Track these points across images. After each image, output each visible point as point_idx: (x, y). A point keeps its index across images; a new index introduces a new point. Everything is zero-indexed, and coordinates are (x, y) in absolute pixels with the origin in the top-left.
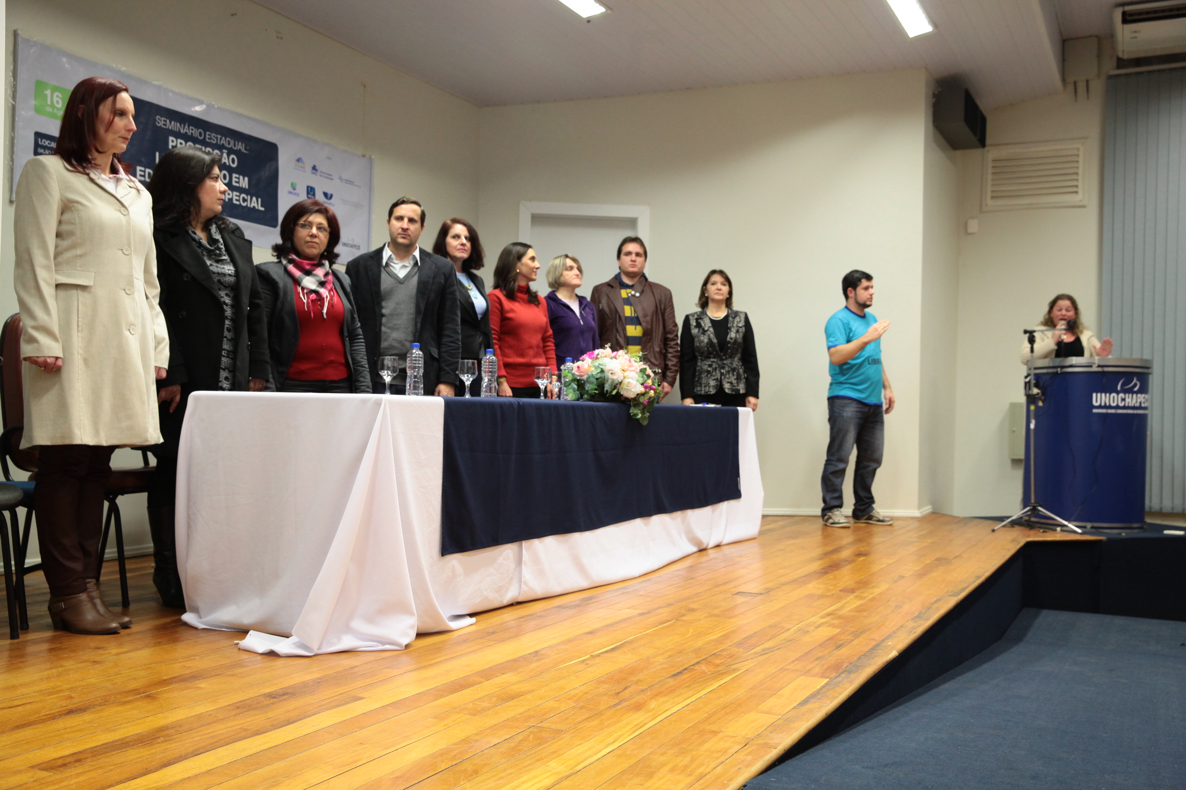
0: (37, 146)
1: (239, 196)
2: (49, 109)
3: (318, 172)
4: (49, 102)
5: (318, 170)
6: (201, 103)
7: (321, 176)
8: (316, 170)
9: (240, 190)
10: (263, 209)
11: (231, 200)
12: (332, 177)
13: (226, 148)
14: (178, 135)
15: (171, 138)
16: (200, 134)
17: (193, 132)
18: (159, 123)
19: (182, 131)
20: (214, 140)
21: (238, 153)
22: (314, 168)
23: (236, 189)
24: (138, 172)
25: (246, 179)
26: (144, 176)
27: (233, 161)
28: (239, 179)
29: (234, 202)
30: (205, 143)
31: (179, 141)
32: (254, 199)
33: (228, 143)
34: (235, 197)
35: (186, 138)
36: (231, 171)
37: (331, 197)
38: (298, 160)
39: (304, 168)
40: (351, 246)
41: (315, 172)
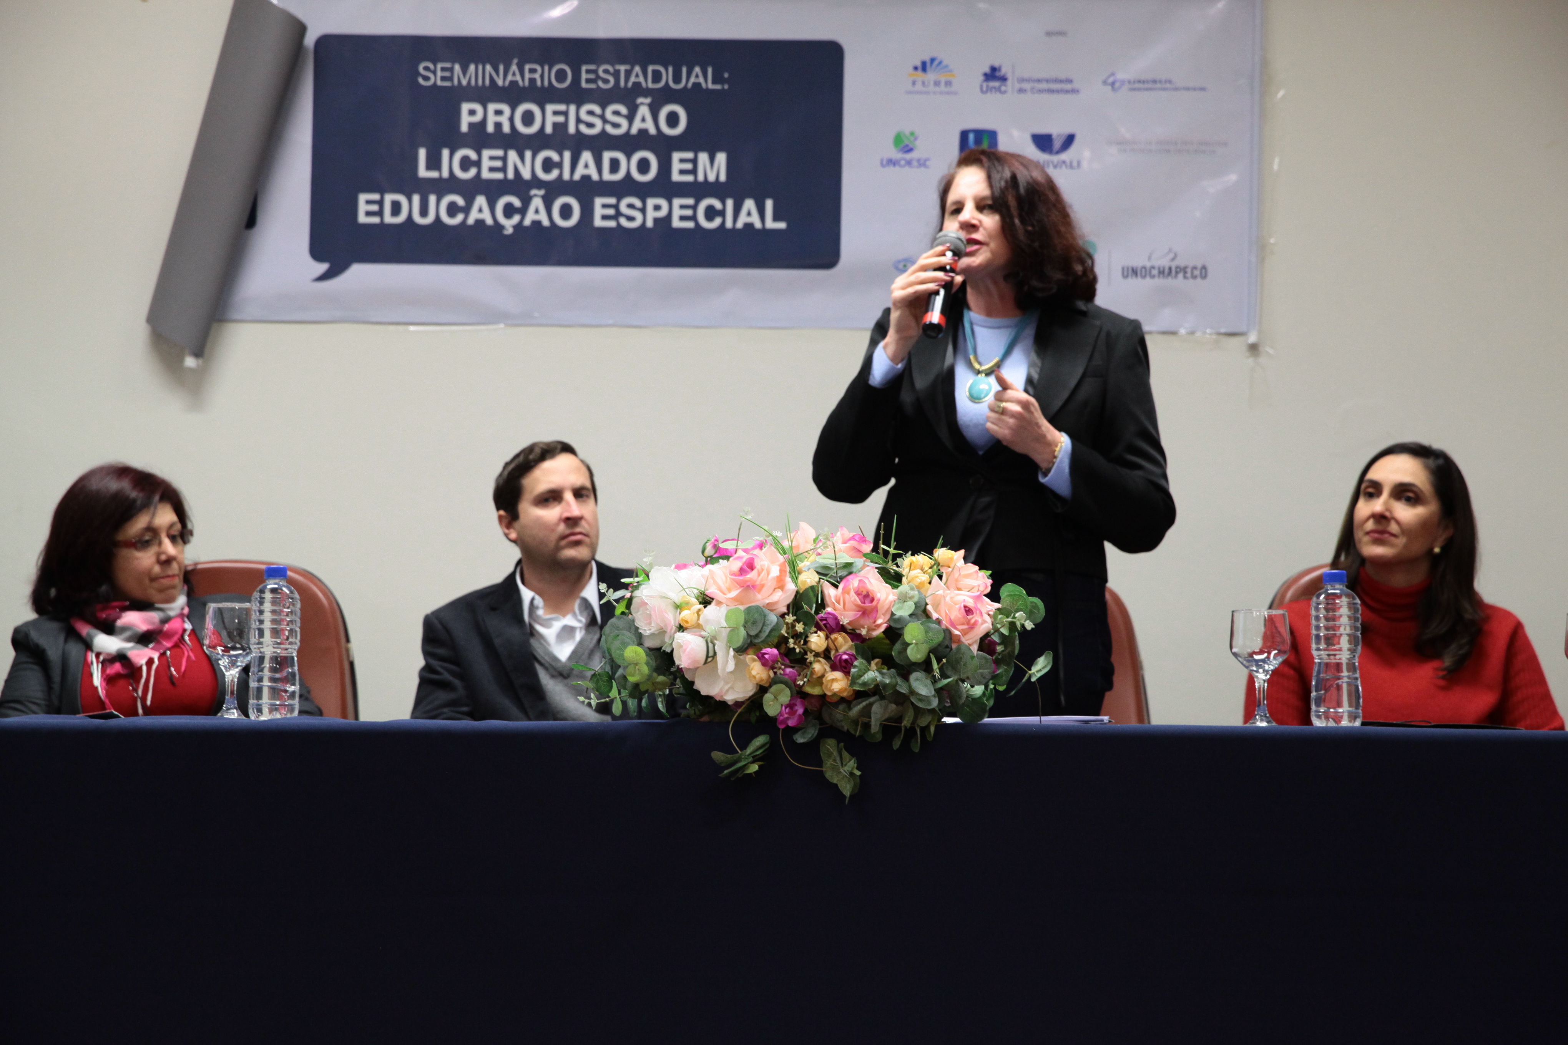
1: (694, 208)
3: (1009, 83)
5: (1009, 76)
7: (1021, 91)
8: (1004, 79)
9: (699, 190)
10: (782, 225)
11: (664, 223)
12: (1075, 85)
13: (646, 93)
14: (486, 94)
15: (465, 107)
16: (561, 76)
17: (537, 76)
18: (426, 78)
19: (500, 82)
20: (606, 81)
21: (691, 97)
22: (993, 75)
23: (682, 190)
24: (362, 207)
25: (721, 158)
26: (380, 213)
27: (673, 120)
28: (694, 161)
29: (676, 223)
30: (577, 95)
31: (492, 107)
32: (749, 204)
33: (657, 77)
34: (679, 212)
35: (512, 95)
36: (664, 147)
37: (1070, 140)
38: (924, 67)
39: (948, 83)
40: (1166, 273)
41: (996, 84)
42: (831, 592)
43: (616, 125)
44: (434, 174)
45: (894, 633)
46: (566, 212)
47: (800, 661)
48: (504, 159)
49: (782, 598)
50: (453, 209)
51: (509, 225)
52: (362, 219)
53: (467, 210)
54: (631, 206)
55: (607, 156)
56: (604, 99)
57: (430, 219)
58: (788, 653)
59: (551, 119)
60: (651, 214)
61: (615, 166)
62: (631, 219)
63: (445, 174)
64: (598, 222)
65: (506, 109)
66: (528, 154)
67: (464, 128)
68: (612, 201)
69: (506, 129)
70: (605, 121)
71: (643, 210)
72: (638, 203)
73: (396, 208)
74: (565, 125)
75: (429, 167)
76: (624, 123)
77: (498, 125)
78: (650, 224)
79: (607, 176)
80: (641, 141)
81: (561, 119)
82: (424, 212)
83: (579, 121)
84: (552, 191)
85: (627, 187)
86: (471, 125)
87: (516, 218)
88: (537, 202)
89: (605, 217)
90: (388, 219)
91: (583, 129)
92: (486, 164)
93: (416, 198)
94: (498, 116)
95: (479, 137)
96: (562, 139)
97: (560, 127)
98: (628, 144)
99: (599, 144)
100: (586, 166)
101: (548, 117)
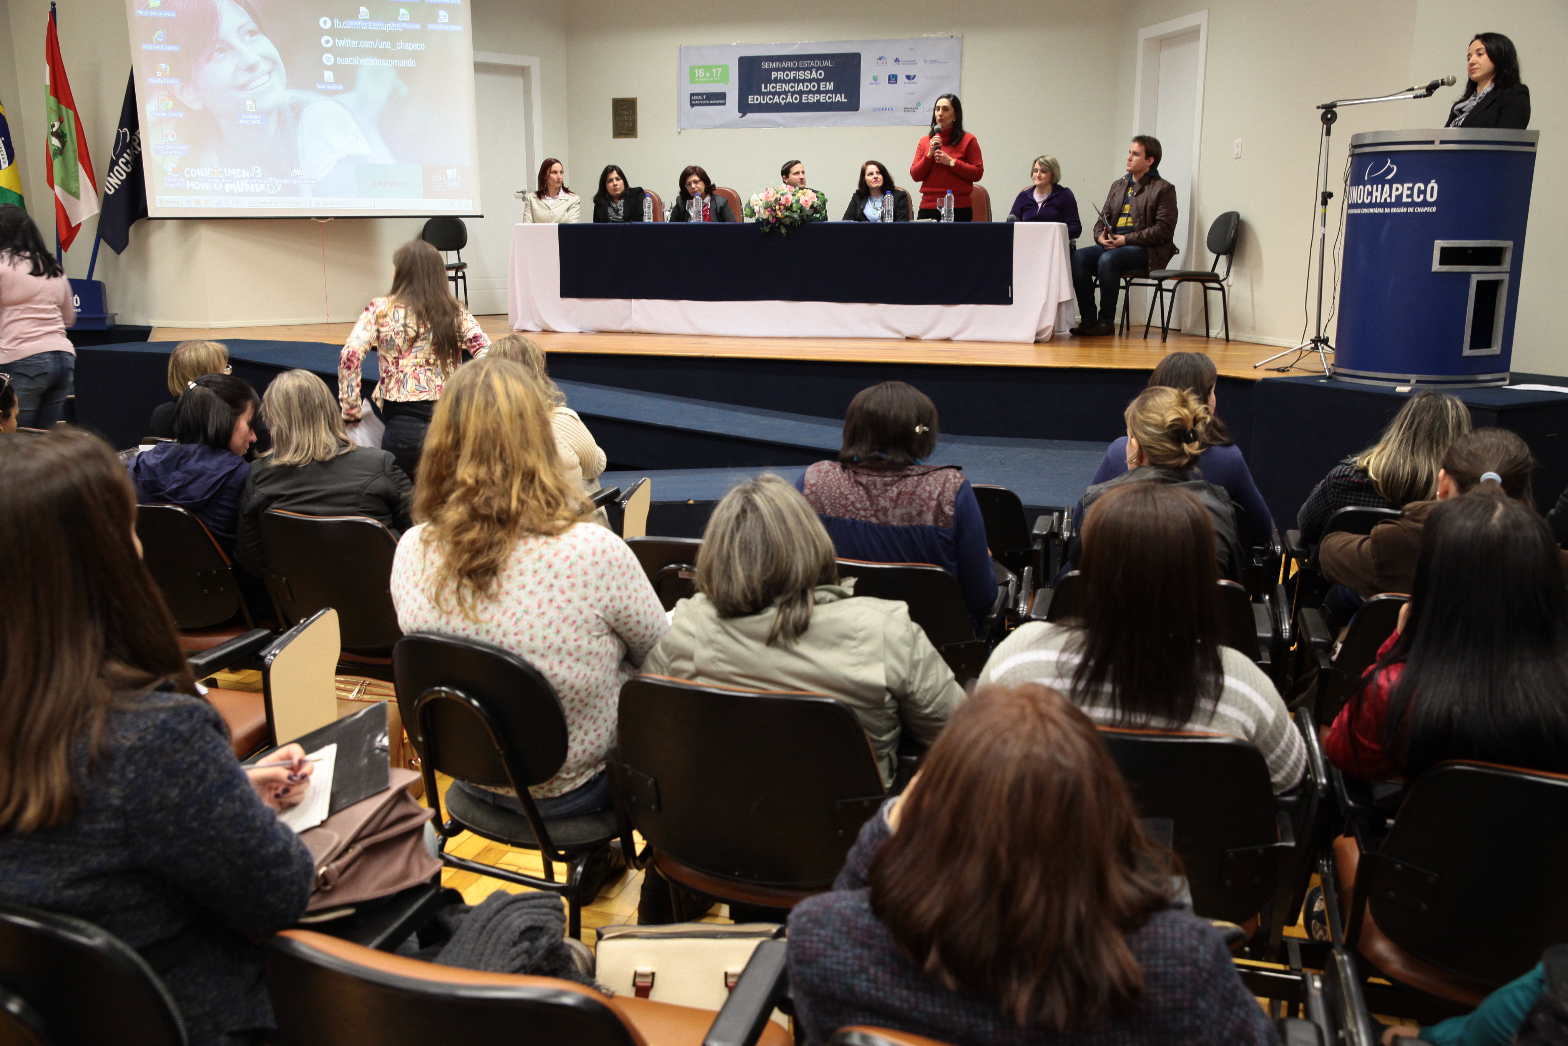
0: (691, 100)
1: (826, 97)
2: (697, 79)
6: (795, 44)
8: (899, 61)
9: (827, 92)
10: (846, 100)
11: (818, 101)
12: (916, 62)
13: (814, 68)
14: (777, 70)
15: (773, 73)
16: (795, 64)
17: (789, 65)
18: (764, 66)
19: (781, 67)
20: (805, 65)
21: (824, 68)
22: (897, 60)
23: (823, 92)
24: (750, 99)
25: (832, 84)
26: (754, 101)
27: (821, 74)
28: (826, 85)
29: (822, 101)
30: (798, 69)
31: (779, 73)
32: (838, 95)
33: (817, 63)
34: (822, 98)
35: (784, 70)
36: (818, 81)
37: (915, 77)
38: (880, 59)
39: (886, 63)
41: (897, 62)
43: (808, 76)
44: (766, 91)
45: (791, 206)
46: (796, 99)
47: (775, 211)
48: (782, 86)
49: (773, 199)
50: (770, 99)
51: (783, 102)
52: (750, 102)
53: (773, 99)
54: (811, 97)
55: (805, 84)
56: (804, 69)
57: (765, 102)
58: (772, 210)
60: (816, 99)
61: (807, 87)
62: (811, 100)
63: (768, 90)
64: (803, 101)
65: (782, 73)
66: (787, 84)
67: (773, 78)
68: (807, 95)
69: (782, 78)
70: (805, 75)
71: (814, 98)
72: (813, 96)
73: (757, 99)
75: (765, 89)
77: (780, 77)
78: (815, 101)
79: (805, 89)
80: (813, 80)
81: (795, 75)
82: (764, 100)
83: (799, 75)
84: (793, 93)
85: (810, 92)
88: (789, 96)
89: (805, 100)
90: (756, 102)
91: (800, 77)
92: (778, 87)
93: (762, 97)
94: (780, 75)
95: (776, 81)
96: (795, 80)
97: (795, 77)
98: (810, 81)
99: (804, 81)
100: (801, 87)
101: (792, 75)
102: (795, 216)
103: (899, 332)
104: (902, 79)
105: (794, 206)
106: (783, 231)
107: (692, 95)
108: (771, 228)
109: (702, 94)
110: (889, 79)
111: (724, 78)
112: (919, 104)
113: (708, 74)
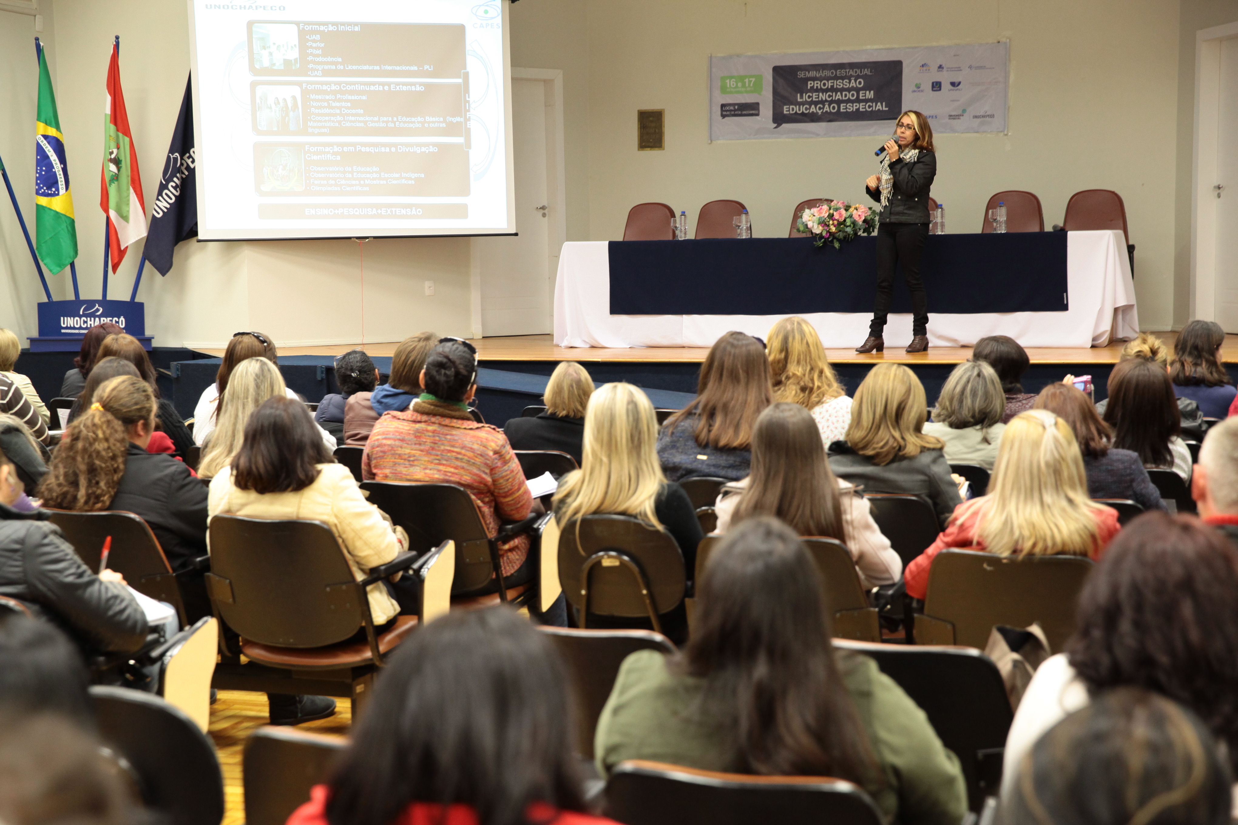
0: (722, 110)
1: (865, 105)
2: (728, 90)
4: (728, 86)
7: (947, 71)
8: (943, 68)
9: (866, 101)
10: (887, 109)
11: (858, 110)
12: (961, 69)
13: (853, 76)
14: (814, 79)
15: (809, 82)
16: (832, 73)
17: (826, 74)
18: (800, 76)
19: (817, 76)
20: (844, 74)
21: (864, 77)
22: (940, 67)
23: (863, 101)
24: (785, 110)
25: (872, 92)
26: (789, 111)
27: (860, 83)
28: (865, 93)
29: (861, 110)
30: (836, 78)
31: (816, 82)
32: (879, 104)
33: (856, 72)
34: (861, 107)
35: (820, 79)
36: (858, 90)
37: (959, 83)
38: (923, 66)
39: (929, 70)
40: (984, 116)
41: (941, 69)
42: (835, 213)
43: (846, 85)
44: (801, 100)
45: (845, 220)
46: (834, 108)
47: (828, 226)
48: (819, 95)
49: (826, 215)
50: (806, 109)
51: (820, 112)
52: (785, 112)
53: (810, 109)
54: (850, 106)
55: (844, 93)
56: (843, 78)
57: (801, 112)
58: (826, 224)
59: (830, 84)
60: (855, 108)
61: (846, 96)
62: (850, 109)
63: (804, 100)
64: (842, 110)
65: (819, 82)
66: (825, 94)
67: (809, 88)
68: (845, 105)
69: (819, 87)
70: (843, 84)
71: (853, 107)
72: (851, 105)
73: (793, 109)
74: (833, 86)
75: (800, 98)
76: (848, 85)
77: (817, 87)
78: (854, 110)
79: (844, 98)
80: (852, 89)
81: (832, 84)
82: (799, 110)
83: (837, 84)
84: (831, 102)
85: (849, 101)
86: (811, 87)
87: (822, 110)
88: (827, 106)
89: (843, 109)
90: (791, 112)
91: (838, 86)
92: (814, 97)
93: (798, 107)
94: (817, 84)
95: (813, 90)
96: (833, 89)
97: (832, 86)
98: (849, 90)
99: (842, 90)
100: (839, 96)
101: (829, 84)
102: (849, 230)
103: (955, 341)
104: (946, 86)
105: (848, 221)
106: (837, 245)
107: (723, 106)
108: (824, 242)
109: (734, 105)
110: (933, 87)
111: (758, 88)
112: (964, 111)
113: (740, 84)
